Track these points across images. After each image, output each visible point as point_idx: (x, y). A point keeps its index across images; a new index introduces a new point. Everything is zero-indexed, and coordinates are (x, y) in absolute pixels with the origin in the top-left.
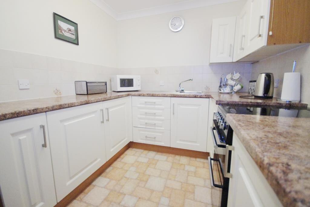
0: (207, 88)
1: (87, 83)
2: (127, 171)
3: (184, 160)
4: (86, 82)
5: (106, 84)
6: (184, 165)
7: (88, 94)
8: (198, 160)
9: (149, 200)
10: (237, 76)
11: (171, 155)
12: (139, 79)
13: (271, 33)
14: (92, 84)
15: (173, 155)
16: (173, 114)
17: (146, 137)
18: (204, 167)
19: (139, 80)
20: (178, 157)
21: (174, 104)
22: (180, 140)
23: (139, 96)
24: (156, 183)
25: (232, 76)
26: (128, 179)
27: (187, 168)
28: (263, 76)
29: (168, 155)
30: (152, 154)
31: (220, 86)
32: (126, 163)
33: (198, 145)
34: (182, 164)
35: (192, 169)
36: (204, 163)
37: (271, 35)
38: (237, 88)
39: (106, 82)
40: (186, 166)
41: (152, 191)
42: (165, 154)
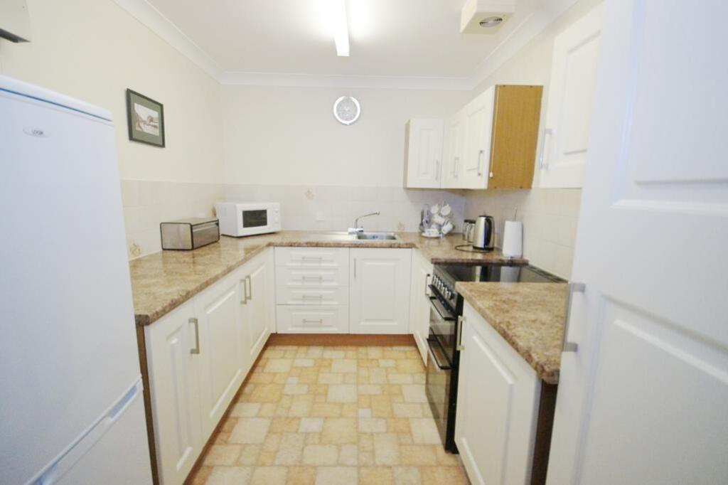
0: (401, 225)
1: (192, 226)
2: (284, 385)
3: (374, 352)
4: (190, 224)
5: (218, 224)
6: (377, 360)
7: (195, 246)
8: (395, 348)
9: (341, 416)
10: (447, 210)
11: (350, 348)
12: (277, 210)
13: (491, 175)
14: (199, 228)
15: (354, 348)
16: (355, 276)
17: (305, 321)
18: (407, 358)
19: (277, 212)
20: (362, 350)
21: (355, 260)
22: (367, 320)
23: (291, 246)
24: (342, 393)
25: (440, 210)
26: (293, 396)
27: (383, 363)
28: (483, 220)
29: (345, 348)
30: (316, 352)
31: (422, 224)
32: (275, 374)
33: (396, 323)
34: (373, 360)
35: (391, 363)
36: (405, 352)
37: (492, 178)
38: (447, 228)
39: (218, 221)
40: (380, 361)
41: (342, 405)
42: (338, 348)
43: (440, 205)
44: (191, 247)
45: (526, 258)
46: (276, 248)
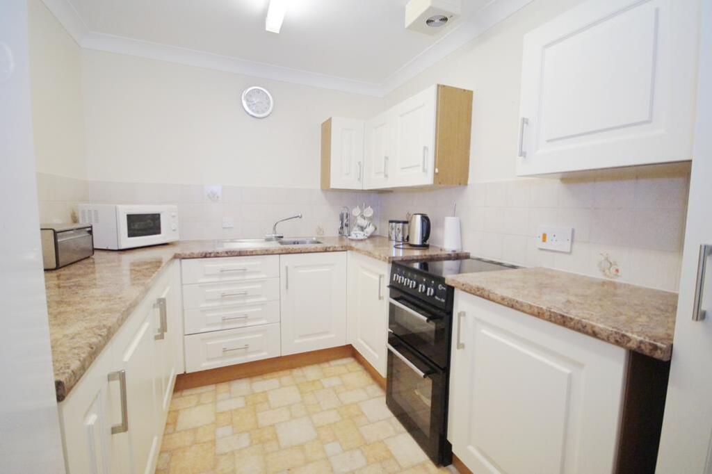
0: (320, 230)
1: (55, 233)
2: (213, 442)
3: (312, 372)
4: (53, 230)
5: (90, 232)
6: (319, 380)
7: (61, 265)
8: (333, 363)
9: (307, 462)
10: (369, 212)
11: (281, 373)
12: (173, 214)
13: (437, 171)
14: (66, 236)
15: (287, 372)
16: (287, 287)
17: (225, 350)
18: (350, 372)
19: (174, 217)
20: (297, 372)
21: (287, 268)
22: (302, 336)
23: (205, 257)
24: (296, 431)
25: (361, 213)
26: (233, 453)
27: (325, 382)
28: (419, 217)
29: (275, 374)
30: (241, 386)
31: (342, 228)
32: (195, 430)
33: (333, 336)
34: (314, 381)
35: (335, 381)
36: (345, 365)
37: (437, 174)
38: (370, 230)
39: (91, 227)
40: (322, 380)
41: (301, 447)
42: (268, 376)
43: (361, 208)
44: (54, 266)
45: (466, 250)
46: (183, 260)
